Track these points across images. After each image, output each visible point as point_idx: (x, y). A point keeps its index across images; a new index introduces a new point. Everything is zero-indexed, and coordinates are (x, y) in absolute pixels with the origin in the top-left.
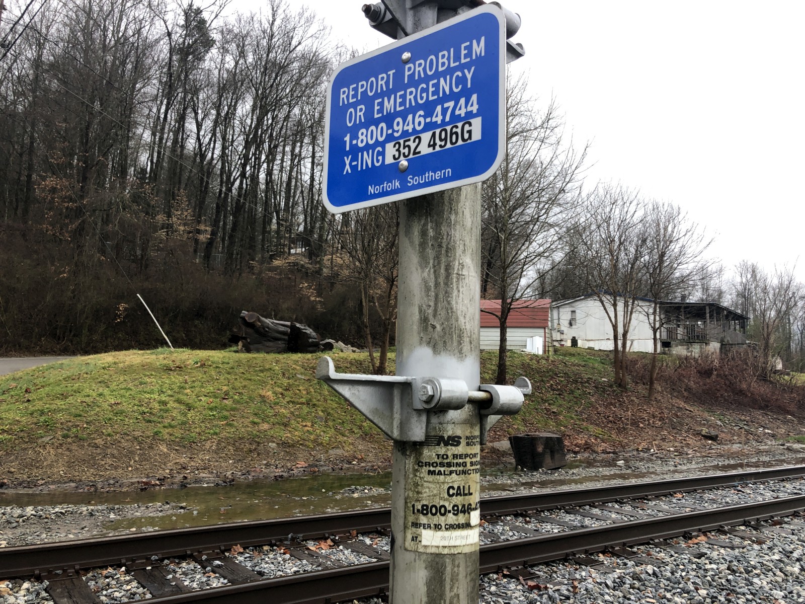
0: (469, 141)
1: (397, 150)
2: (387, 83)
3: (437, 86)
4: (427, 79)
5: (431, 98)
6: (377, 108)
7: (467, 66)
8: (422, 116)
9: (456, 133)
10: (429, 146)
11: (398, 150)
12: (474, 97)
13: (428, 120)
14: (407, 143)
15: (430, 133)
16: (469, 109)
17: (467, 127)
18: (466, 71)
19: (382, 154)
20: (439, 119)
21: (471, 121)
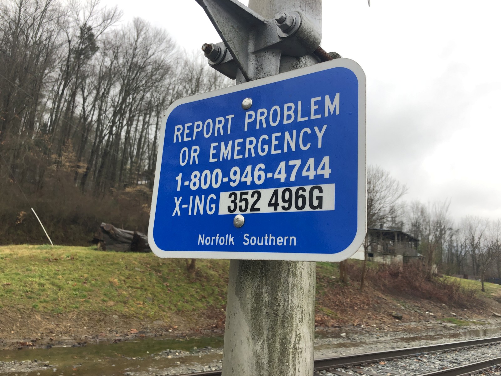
0: (319, 209)
1: (232, 202)
2: (225, 127)
3: (281, 139)
4: (270, 130)
5: (273, 152)
6: (212, 152)
7: (319, 123)
8: (263, 170)
9: (303, 197)
10: (270, 205)
11: (234, 202)
12: (326, 160)
13: (270, 175)
14: (244, 197)
15: (271, 191)
16: (320, 172)
17: (316, 193)
18: (316, 129)
19: (216, 202)
20: (283, 177)
21: (323, 186)
